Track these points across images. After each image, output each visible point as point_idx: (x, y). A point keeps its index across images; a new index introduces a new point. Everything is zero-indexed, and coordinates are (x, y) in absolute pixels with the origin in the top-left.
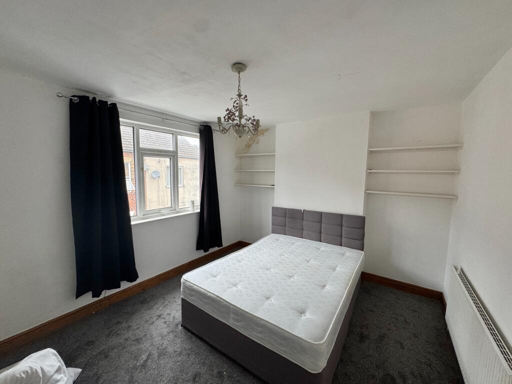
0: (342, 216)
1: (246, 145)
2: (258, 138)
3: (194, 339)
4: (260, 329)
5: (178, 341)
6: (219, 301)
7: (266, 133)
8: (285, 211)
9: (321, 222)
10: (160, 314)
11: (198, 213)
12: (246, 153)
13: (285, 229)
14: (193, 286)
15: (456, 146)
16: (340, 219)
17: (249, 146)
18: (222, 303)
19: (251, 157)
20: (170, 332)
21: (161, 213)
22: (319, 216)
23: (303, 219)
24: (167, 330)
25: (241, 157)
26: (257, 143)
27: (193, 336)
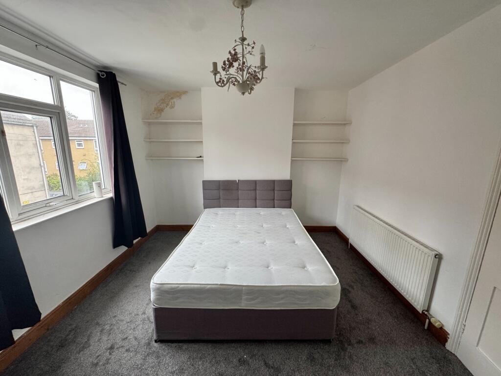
0: (274, 181)
1: (155, 109)
2: (173, 101)
3: (185, 346)
4: (281, 296)
5: (167, 360)
6: (224, 289)
7: (183, 97)
8: (218, 183)
9: (255, 190)
10: (109, 346)
11: (112, 198)
12: (156, 118)
13: (220, 202)
14: (178, 287)
15: (345, 123)
16: (271, 185)
17: (160, 110)
18: (229, 289)
19: (166, 123)
20: (146, 357)
21: (50, 206)
22: (254, 185)
23: (238, 189)
24: (139, 356)
25: (149, 124)
26: (172, 107)
27: (181, 344)
